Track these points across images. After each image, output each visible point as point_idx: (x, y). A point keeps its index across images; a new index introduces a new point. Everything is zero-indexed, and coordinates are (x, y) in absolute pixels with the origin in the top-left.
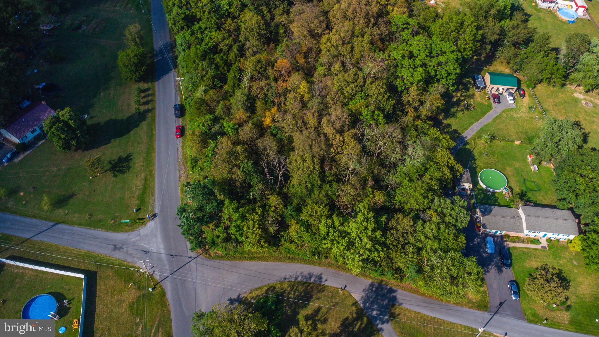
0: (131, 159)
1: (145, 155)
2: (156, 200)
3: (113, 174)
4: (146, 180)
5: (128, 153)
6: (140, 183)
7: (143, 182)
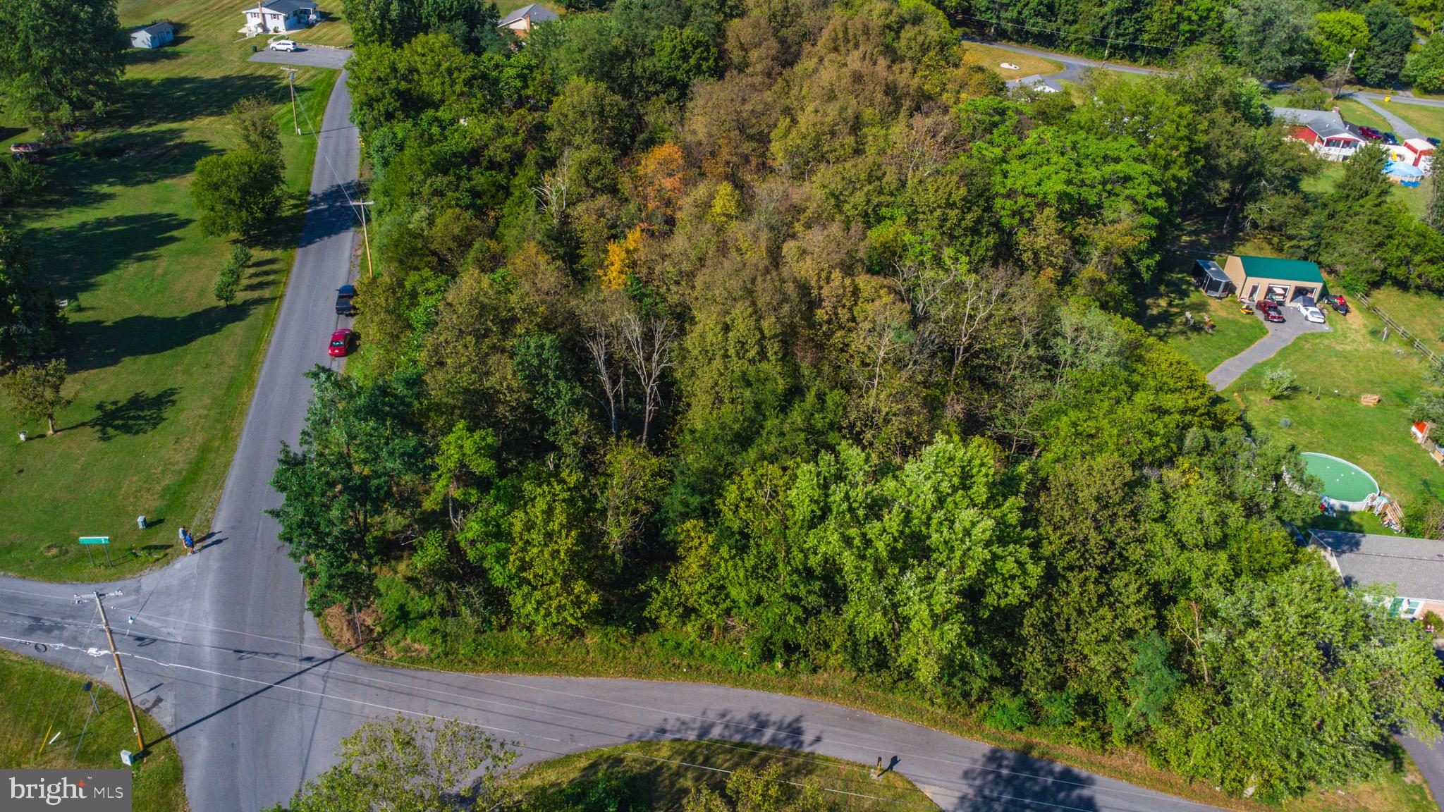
0: (173, 403)
1: (220, 393)
2: (226, 498)
3: (99, 434)
4: (205, 449)
5: (166, 388)
6: (181, 458)
7: (194, 454)
